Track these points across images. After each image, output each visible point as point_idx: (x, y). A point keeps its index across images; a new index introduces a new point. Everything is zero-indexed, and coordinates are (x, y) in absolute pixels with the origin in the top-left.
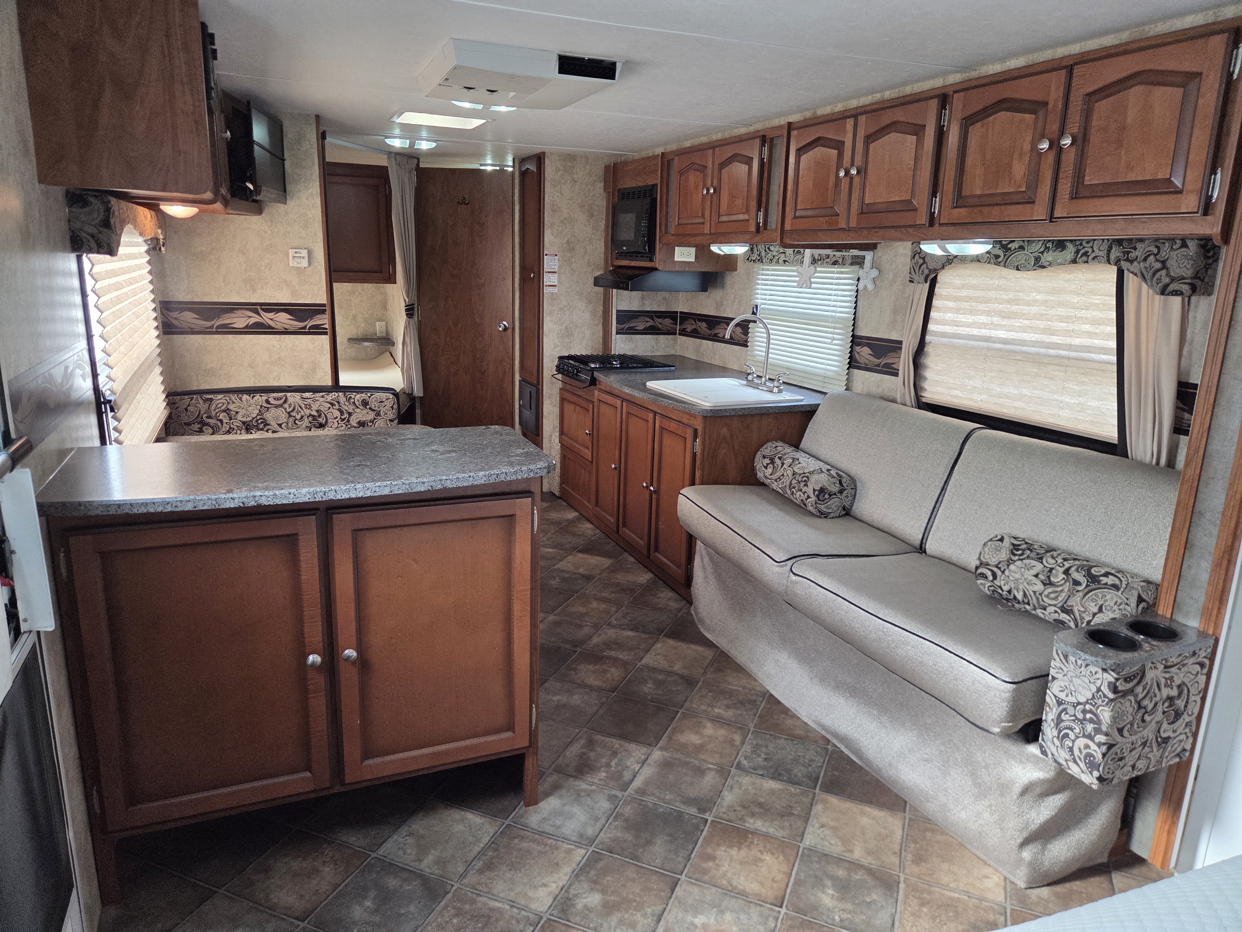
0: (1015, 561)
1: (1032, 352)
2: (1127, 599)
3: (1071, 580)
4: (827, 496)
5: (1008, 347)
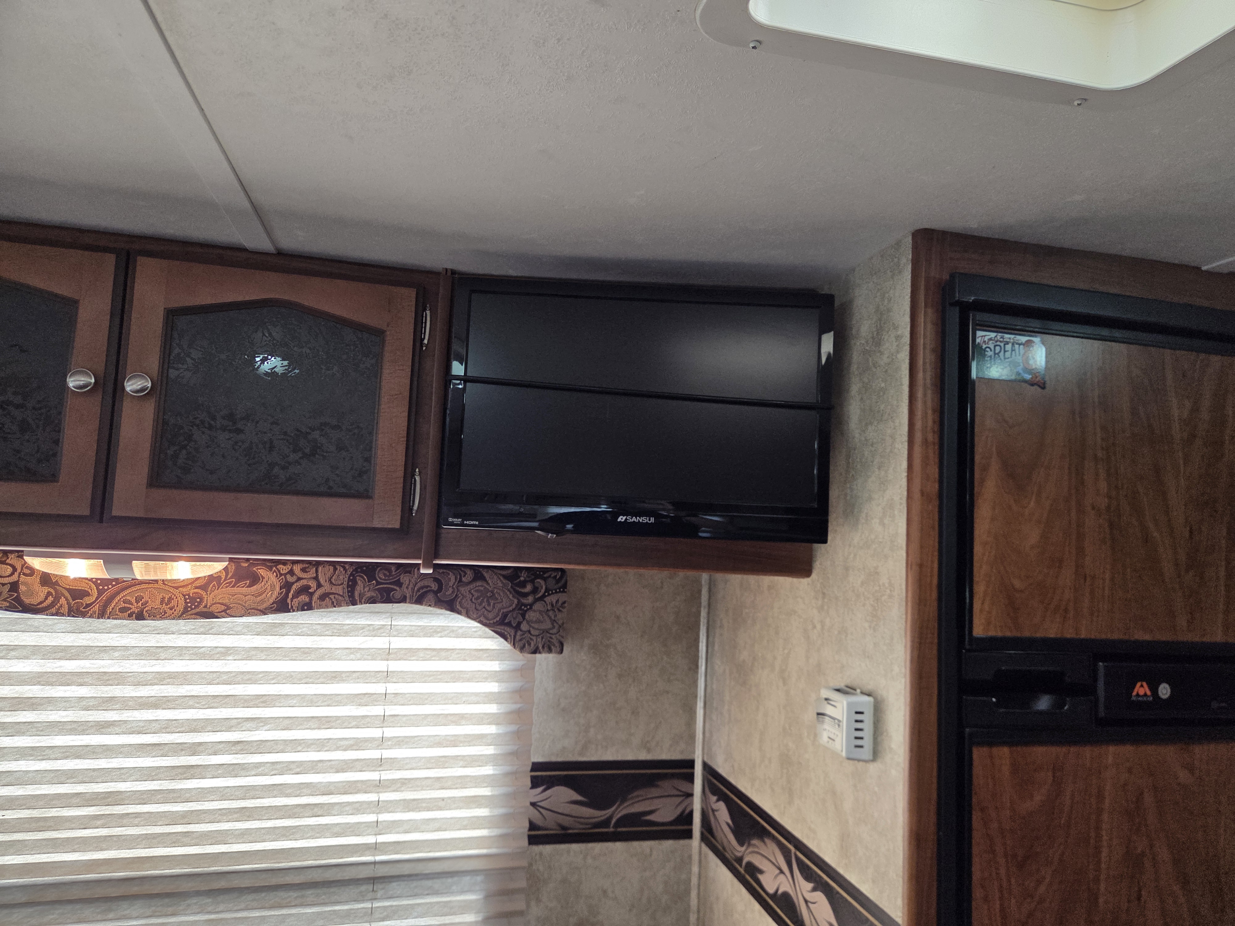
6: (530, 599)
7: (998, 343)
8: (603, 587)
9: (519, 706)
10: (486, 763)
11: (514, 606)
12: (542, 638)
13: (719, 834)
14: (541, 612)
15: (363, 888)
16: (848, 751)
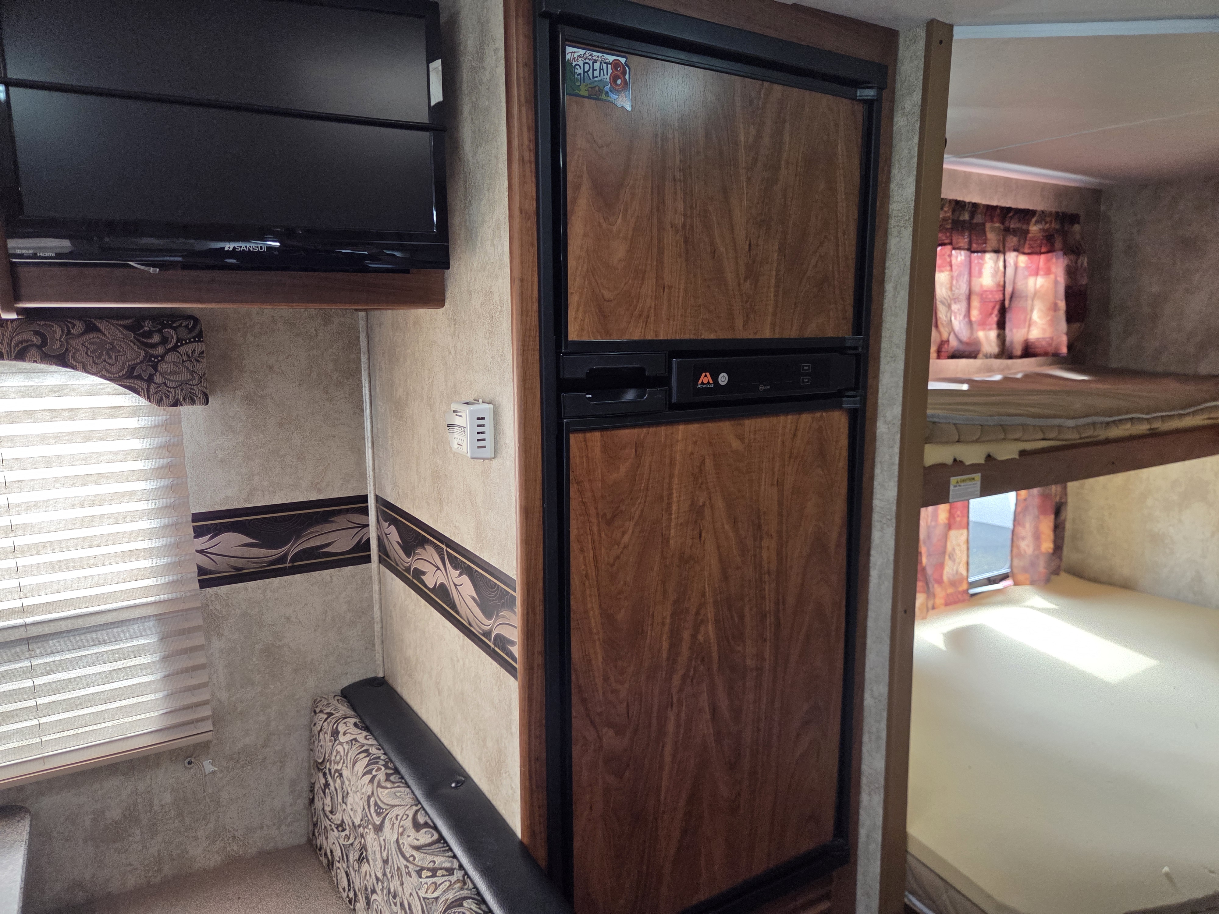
6: (160, 350)
7: (587, 61)
8: (250, 338)
9: (168, 460)
10: (140, 518)
11: (141, 358)
12: (182, 390)
13: (392, 553)
14: (175, 363)
15: (17, 649)
16: (472, 453)
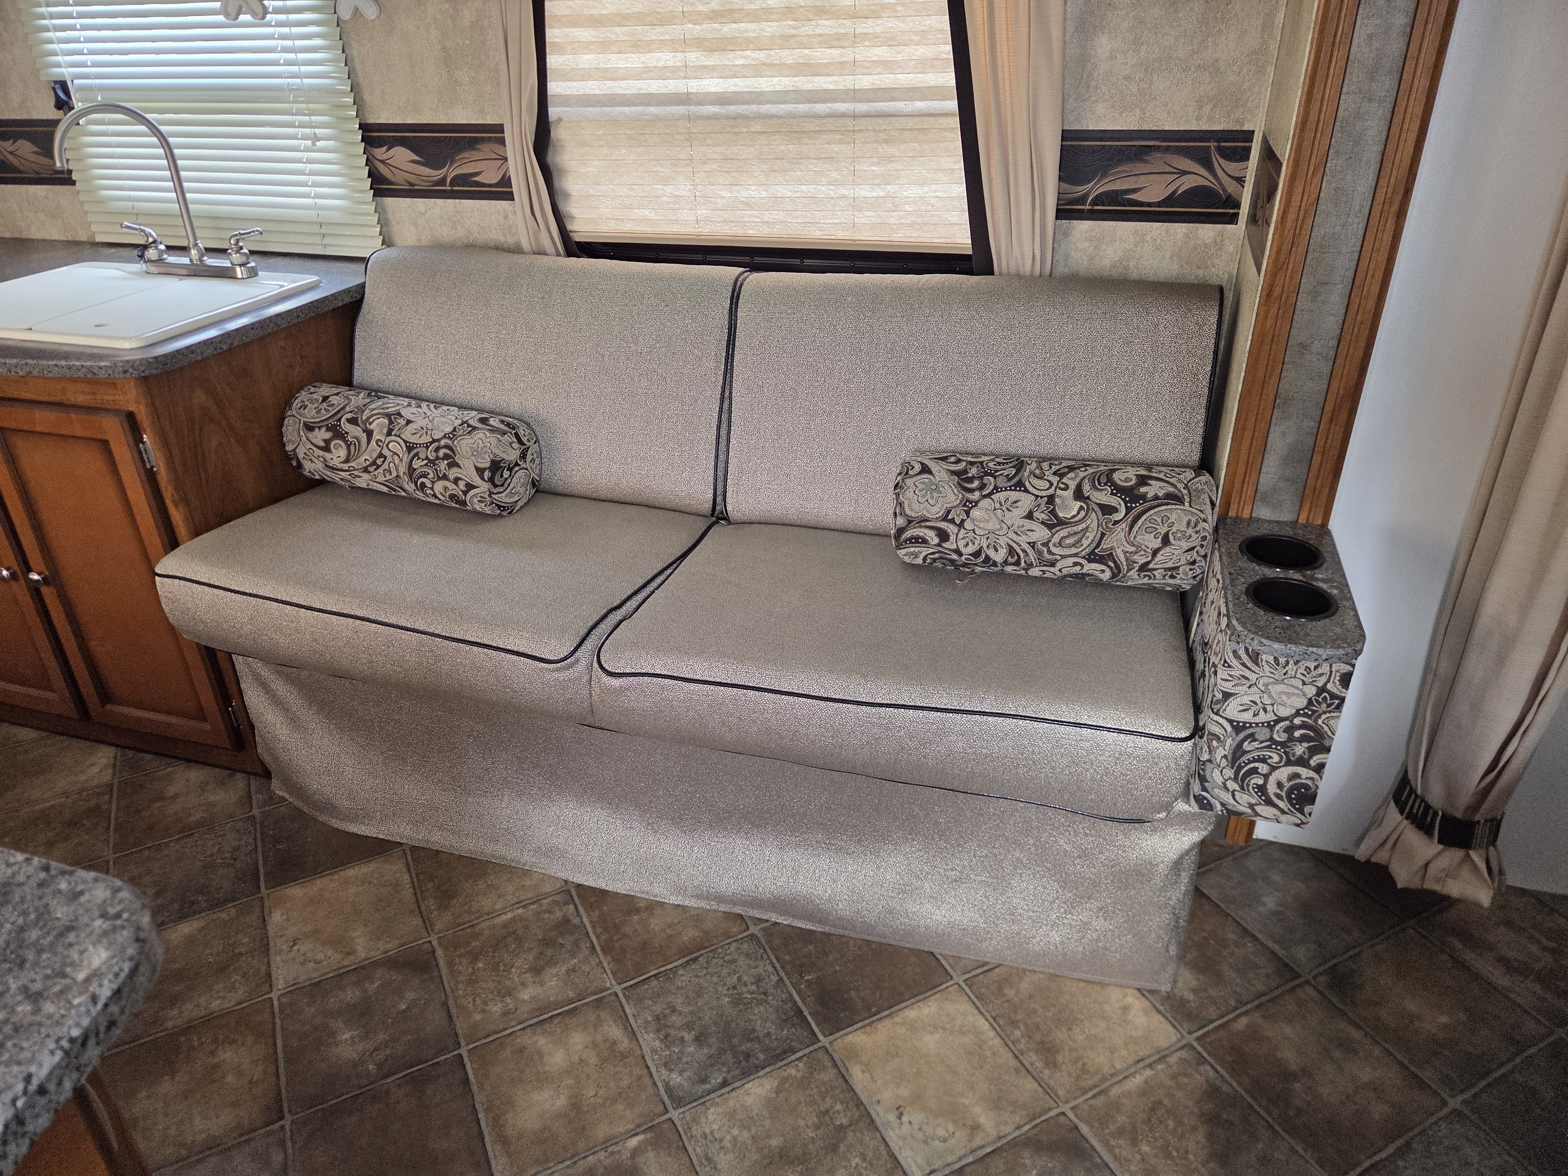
0: (977, 503)
1: (781, 113)
2: (1201, 511)
3: (1097, 508)
4: (506, 474)
5: (732, 109)
